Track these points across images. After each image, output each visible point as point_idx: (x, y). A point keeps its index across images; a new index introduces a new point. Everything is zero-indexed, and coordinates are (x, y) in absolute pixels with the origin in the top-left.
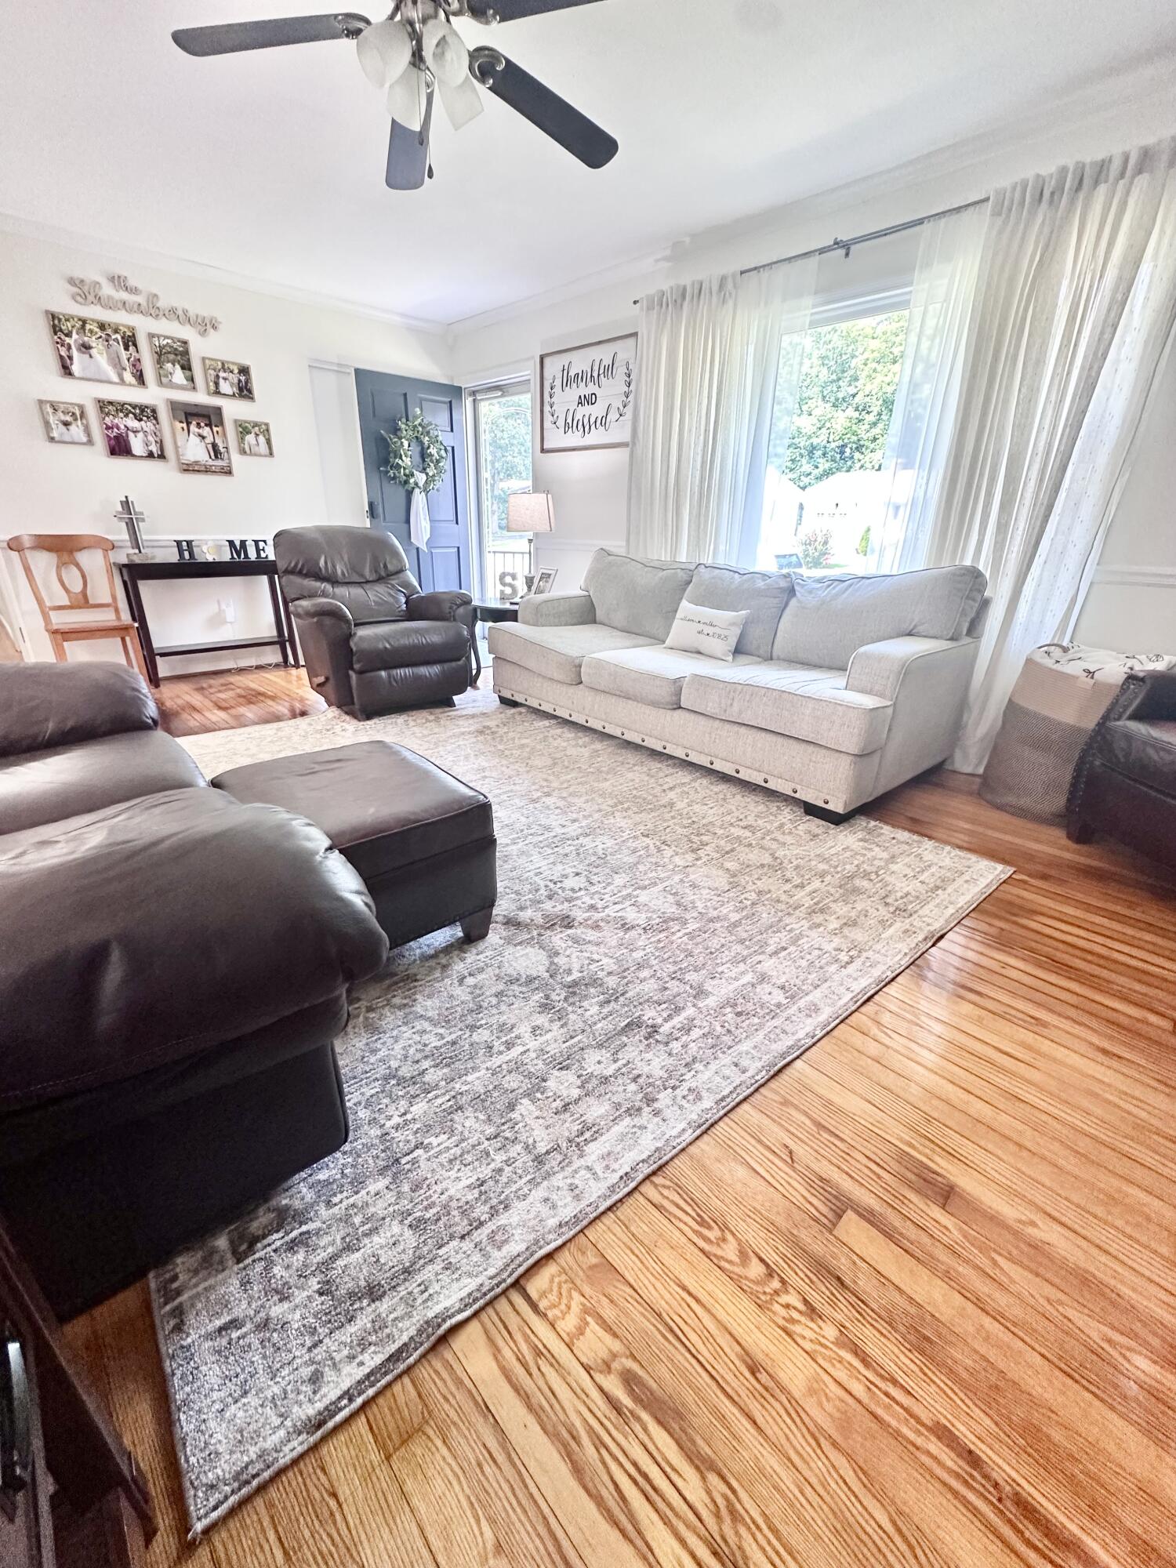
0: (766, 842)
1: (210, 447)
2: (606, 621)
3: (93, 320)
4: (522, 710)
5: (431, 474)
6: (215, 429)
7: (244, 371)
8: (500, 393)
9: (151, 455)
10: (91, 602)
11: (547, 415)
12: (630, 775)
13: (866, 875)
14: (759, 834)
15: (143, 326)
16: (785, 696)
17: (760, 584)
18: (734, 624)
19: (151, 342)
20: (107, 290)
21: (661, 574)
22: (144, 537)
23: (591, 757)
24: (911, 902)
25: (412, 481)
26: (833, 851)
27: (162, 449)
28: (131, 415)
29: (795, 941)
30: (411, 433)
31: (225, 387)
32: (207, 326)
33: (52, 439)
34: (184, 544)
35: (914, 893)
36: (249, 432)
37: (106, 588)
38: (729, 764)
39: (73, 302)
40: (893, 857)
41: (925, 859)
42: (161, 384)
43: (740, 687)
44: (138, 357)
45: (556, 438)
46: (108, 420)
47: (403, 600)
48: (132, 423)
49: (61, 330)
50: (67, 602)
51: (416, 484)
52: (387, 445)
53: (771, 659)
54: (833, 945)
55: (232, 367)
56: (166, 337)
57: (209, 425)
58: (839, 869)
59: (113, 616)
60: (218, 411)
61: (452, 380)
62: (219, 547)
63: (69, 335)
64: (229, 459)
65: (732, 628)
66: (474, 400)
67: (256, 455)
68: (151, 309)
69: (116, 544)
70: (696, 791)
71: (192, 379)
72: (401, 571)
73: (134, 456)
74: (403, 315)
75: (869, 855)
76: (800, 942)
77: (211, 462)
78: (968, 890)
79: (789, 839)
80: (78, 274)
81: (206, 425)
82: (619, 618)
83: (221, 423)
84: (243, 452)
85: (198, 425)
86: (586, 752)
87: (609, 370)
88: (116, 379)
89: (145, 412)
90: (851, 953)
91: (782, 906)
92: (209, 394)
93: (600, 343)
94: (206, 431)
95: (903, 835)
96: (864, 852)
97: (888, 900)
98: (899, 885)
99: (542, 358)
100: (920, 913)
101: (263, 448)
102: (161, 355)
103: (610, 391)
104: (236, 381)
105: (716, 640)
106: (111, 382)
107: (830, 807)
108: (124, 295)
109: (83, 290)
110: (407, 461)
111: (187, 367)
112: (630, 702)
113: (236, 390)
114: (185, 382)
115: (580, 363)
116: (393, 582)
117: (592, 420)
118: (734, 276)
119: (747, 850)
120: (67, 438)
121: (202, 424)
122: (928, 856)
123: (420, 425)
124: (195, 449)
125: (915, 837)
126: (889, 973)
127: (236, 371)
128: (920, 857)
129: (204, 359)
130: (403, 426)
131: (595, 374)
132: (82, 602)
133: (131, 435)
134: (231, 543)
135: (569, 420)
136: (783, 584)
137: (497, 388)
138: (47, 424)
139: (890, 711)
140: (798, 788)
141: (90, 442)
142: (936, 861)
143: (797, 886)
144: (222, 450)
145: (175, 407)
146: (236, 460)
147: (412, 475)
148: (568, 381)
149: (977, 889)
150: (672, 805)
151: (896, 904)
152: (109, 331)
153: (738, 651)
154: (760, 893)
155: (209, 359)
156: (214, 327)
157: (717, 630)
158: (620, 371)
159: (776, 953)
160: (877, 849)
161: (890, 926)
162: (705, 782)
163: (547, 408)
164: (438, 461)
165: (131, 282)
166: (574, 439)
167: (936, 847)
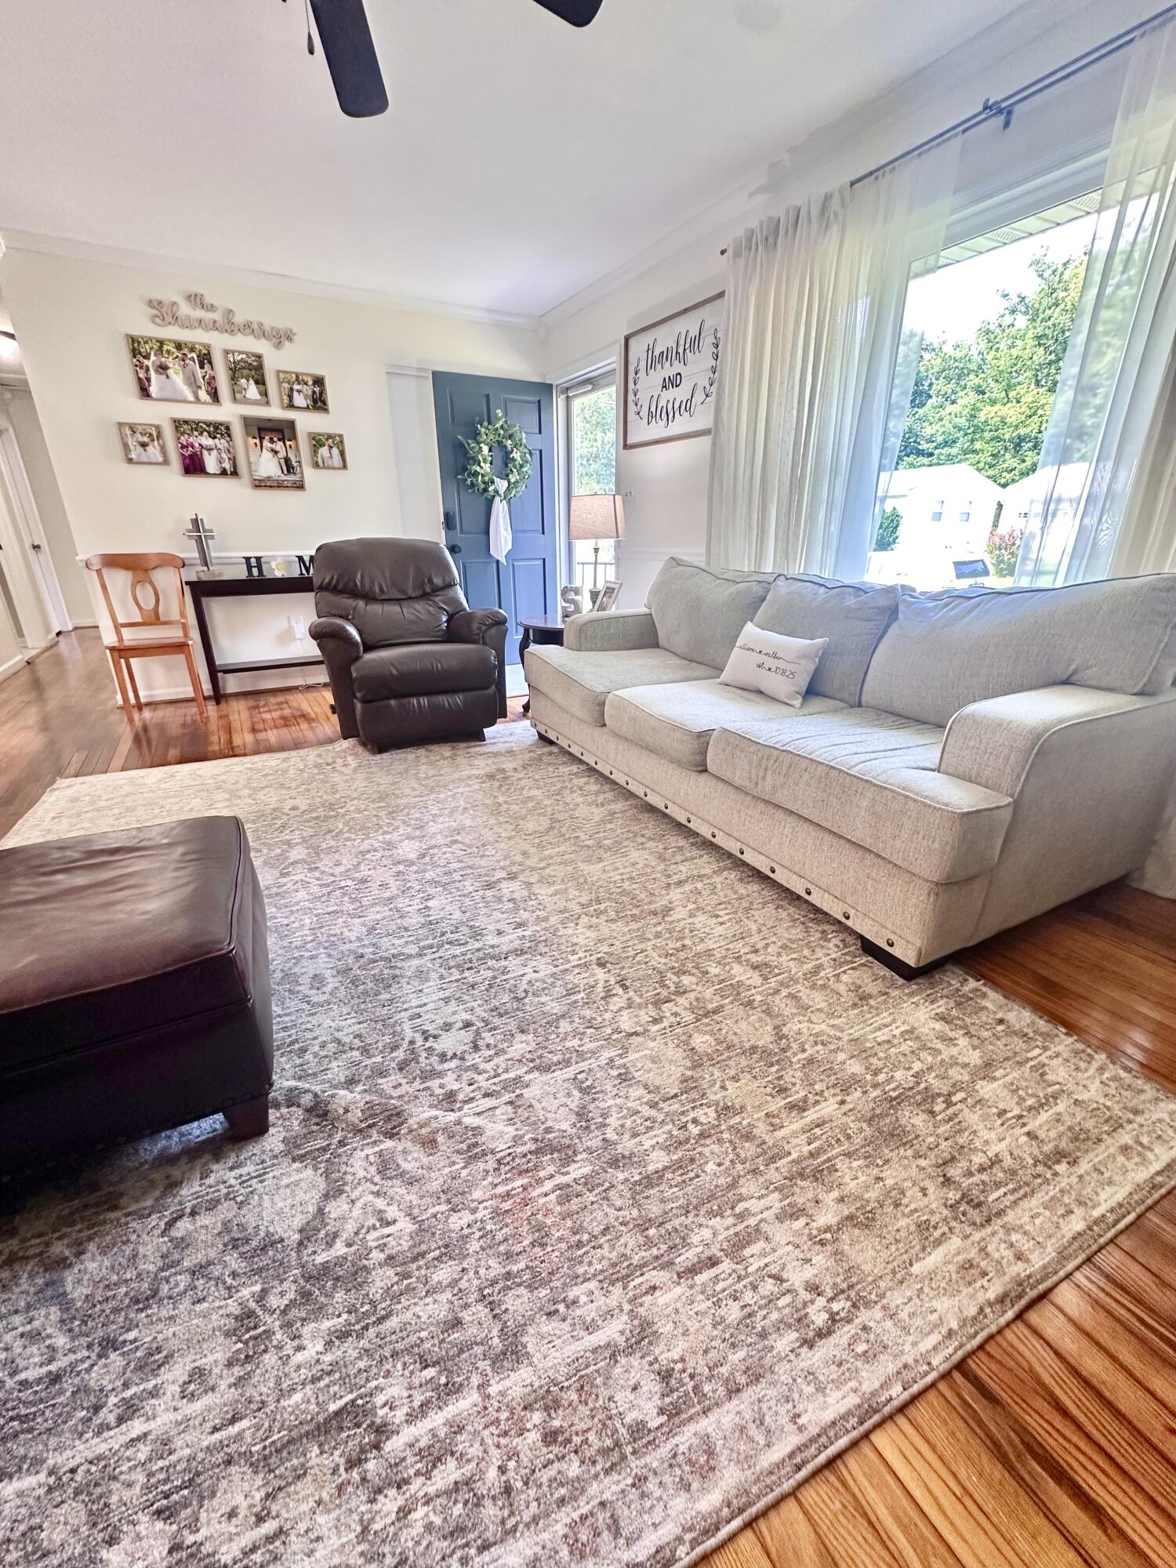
0: (780, 1003)
1: (282, 461)
2: (667, 646)
3: (170, 341)
4: (555, 749)
5: (512, 481)
6: (288, 443)
7: (319, 381)
8: (590, 387)
9: (224, 473)
10: (162, 619)
11: (631, 405)
12: (635, 855)
13: (926, 1100)
14: (773, 983)
15: (218, 342)
16: (834, 774)
17: (851, 601)
18: (805, 656)
19: (226, 358)
20: (185, 309)
21: (733, 588)
22: (213, 554)
23: (603, 822)
24: (998, 1185)
25: (491, 488)
26: (882, 1036)
27: (235, 465)
28: (205, 433)
29: (737, 1246)
30: (492, 437)
31: (300, 400)
32: (282, 338)
33: (130, 461)
34: (253, 561)
35: (1008, 1162)
36: (323, 445)
37: (177, 605)
38: (763, 858)
39: (153, 325)
40: (988, 1065)
41: (1050, 1077)
42: (235, 400)
43: (776, 753)
44: (212, 374)
45: (641, 431)
46: (183, 439)
47: (444, 619)
48: (206, 441)
49: (140, 353)
50: (140, 620)
51: (496, 491)
52: (466, 452)
53: (860, 705)
54: (809, 1273)
55: (306, 379)
56: (240, 353)
57: (282, 440)
58: (881, 1078)
59: (181, 634)
60: (291, 424)
61: (544, 375)
62: (288, 563)
63: (147, 357)
64: (302, 473)
65: (803, 662)
66: (568, 397)
67: (329, 468)
68: (229, 326)
69: (186, 562)
70: (713, 892)
71: (265, 394)
72: (450, 585)
73: (207, 474)
74: (487, 310)
75: (947, 1052)
76: (747, 1252)
77: (284, 478)
78: (1125, 1171)
79: (818, 999)
80: (157, 295)
81: (279, 440)
82: (680, 642)
83: (294, 437)
84: (316, 465)
85: (272, 441)
86: (598, 813)
87: (695, 343)
88: (191, 398)
89: (219, 430)
90: (836, 1306)
91: (749, 1149)
92: (283, 408)
93: (686, 311)
94: (279, 446)
95: (1021, 1017)
96: (939, 1045)
97: (954, 1172)
98: (985, 1134)
99: (627, 339)
100: (1010, 1217)
101: (337, 460)
102: (236, 371)
103: (695, 370)
104: (310, 393)
105: (779, 676)
106: (185, 401)
107: (897, 952)
108: (200, 314)
109: (162, 311)
110: (487, 467)
111: (260, 382)
112: (652, 756)
113: (310, 402)
114: (258, 397)
115: (665, 338)
116: (437, 599)
117: (676, 406)
118: (841, 190)
119: (741, 1012)
120: (144, 459)
121: (275, 439)
122: (1059, 1072)
123: (502, 427)
124: (268, 465)
125: (1042, 1024)
126: (896, 1390)
127: (310, 383)
128: (1040, 1070)
129: (278, 372)
130: (483, 430)
131: (681, 350)
132: (154, 619)
133: (205, 453)
134: (300, 558)
135: (653, 409)
136: (883, 602)
137: (588, 381)
138: (126, 446)
139: (1007, 815)
140: (852, 912)
141: (166, 462)
142: (1071, 1087)
143: (792, 1107)
144: (295, 464)
145: (248, 422)
146: (309, 474)
147: (493, 482)
148: (655, 360)
149: (1142, 1175)
150: (667, 911)
151: (966, 1182)
152: (185, 351)
153: (812, 691)
154: (724, 1111)
155: (283, 372)
156: (289, 339)
157: (782, 664)
158: (708, 341)
159: (693, 1270)
160: (963, 1042)
161: (938, 1243)
162: (733, 876)
163: (631, 397)
164: (522, 466)
165: (208, 300)
166: (657, 430)
167: (1076, 1053)
